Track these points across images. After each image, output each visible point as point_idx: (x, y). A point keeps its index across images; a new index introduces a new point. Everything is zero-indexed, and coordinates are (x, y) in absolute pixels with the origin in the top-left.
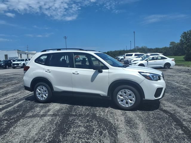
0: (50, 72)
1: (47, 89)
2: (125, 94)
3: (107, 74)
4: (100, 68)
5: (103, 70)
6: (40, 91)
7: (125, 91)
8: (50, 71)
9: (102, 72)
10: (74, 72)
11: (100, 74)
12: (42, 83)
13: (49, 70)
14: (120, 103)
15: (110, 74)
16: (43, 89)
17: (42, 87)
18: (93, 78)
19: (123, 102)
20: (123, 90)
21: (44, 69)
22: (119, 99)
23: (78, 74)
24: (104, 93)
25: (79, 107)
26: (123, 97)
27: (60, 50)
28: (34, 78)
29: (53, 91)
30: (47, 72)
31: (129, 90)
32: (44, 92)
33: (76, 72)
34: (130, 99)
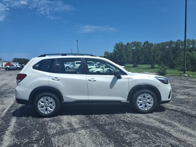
0: (58, 80)
1: (53, 100)
2: (144, 98)
3: (127, 80)
4: (118, 75)
5: (122, 76)
6: (43, 104)
7: (144, 96)
9: (120, 78)
10: (90, 79)
11: (119, 80)
12: (47, 93)
13: (57, 78)
14: (139, 107)
15: (129, 80)
16: (47, 100)
17: (47, 98)
18: (112, 84)
19: (142, 106)
20: (143, 94)
21: (49, 77)
22: (138, 103)
23: (95, 81)
25: (96, 116)
26: (142, 101)
27: (66, 55)
28: (36, 87)
29: (62, 102)
30: (54, 80)
31: (148, 94)
32: (49, 104)
33: (92, 78)
34: (149, 102)
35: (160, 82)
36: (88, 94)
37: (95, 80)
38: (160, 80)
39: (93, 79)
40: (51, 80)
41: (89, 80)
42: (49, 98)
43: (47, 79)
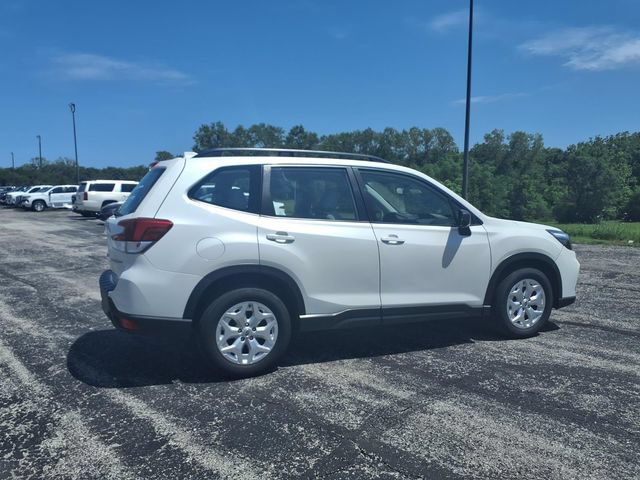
0: (289, 241)
2: (524, 292)
3: (484, 240)
4: (462, 224)
5: (473, 229)
6: (236, 329)
8: (290, 237)
9: (468, 233)
11: (466, 241)
12: (249, 290)
13: (286, 234)
14: (512, 320)
15: (492, 239)
16: (249, 314)
20: (522, 282)
21: (257, 230)
22: (511, 308)
24: (475, 298)
26: (518, 303)
28: (212, 270)
29: (301, 317)
30: (274, 240)
31: (534, 281)
32: (254, 329)
33: (390, 236)
34: (533, 304)
35: (559, 245)
36: (380, 289)
37: (400, 239)
38: (558, 239)
39: (395, 239)
40: (263, 240)
41: (384, 241)
42: (256, 305)
43: (250, 238)
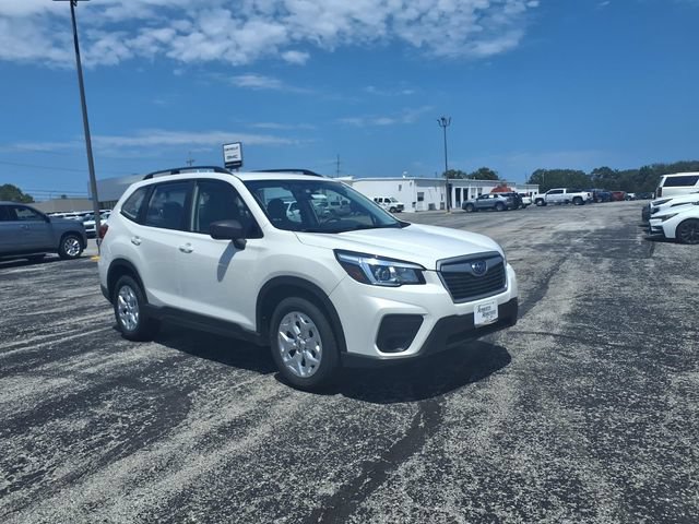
0: (139, 244)
1: (136, 297)
6: (125, 303)
7: (297, 320)
10: (183, 246)
12: (126, 278)
13: (137, 237)
14: (286, 359)
15: (261, 255)
16: (129, 294)
17: (128, 289)
19: (293, 358)
20: (292, 314)
22: (283, 344)
23: (190, 251)
27: (179, 173)
28: (113, 260)
30: (134, 242)
33: (188, 244)
35: (342, 273)
38: (344, 264)
39: (189, 247)
40: (130, 242)
41: (181, 249)
43: (126, 241)
